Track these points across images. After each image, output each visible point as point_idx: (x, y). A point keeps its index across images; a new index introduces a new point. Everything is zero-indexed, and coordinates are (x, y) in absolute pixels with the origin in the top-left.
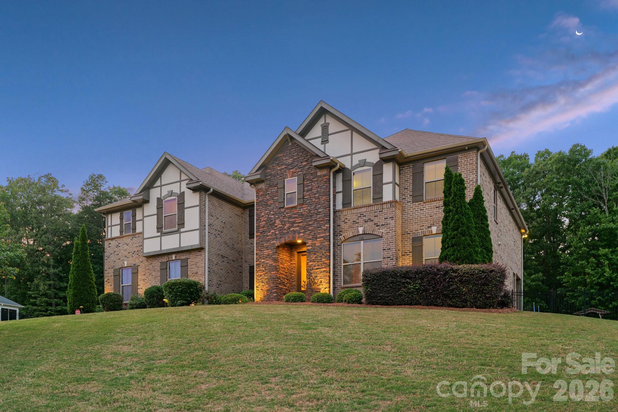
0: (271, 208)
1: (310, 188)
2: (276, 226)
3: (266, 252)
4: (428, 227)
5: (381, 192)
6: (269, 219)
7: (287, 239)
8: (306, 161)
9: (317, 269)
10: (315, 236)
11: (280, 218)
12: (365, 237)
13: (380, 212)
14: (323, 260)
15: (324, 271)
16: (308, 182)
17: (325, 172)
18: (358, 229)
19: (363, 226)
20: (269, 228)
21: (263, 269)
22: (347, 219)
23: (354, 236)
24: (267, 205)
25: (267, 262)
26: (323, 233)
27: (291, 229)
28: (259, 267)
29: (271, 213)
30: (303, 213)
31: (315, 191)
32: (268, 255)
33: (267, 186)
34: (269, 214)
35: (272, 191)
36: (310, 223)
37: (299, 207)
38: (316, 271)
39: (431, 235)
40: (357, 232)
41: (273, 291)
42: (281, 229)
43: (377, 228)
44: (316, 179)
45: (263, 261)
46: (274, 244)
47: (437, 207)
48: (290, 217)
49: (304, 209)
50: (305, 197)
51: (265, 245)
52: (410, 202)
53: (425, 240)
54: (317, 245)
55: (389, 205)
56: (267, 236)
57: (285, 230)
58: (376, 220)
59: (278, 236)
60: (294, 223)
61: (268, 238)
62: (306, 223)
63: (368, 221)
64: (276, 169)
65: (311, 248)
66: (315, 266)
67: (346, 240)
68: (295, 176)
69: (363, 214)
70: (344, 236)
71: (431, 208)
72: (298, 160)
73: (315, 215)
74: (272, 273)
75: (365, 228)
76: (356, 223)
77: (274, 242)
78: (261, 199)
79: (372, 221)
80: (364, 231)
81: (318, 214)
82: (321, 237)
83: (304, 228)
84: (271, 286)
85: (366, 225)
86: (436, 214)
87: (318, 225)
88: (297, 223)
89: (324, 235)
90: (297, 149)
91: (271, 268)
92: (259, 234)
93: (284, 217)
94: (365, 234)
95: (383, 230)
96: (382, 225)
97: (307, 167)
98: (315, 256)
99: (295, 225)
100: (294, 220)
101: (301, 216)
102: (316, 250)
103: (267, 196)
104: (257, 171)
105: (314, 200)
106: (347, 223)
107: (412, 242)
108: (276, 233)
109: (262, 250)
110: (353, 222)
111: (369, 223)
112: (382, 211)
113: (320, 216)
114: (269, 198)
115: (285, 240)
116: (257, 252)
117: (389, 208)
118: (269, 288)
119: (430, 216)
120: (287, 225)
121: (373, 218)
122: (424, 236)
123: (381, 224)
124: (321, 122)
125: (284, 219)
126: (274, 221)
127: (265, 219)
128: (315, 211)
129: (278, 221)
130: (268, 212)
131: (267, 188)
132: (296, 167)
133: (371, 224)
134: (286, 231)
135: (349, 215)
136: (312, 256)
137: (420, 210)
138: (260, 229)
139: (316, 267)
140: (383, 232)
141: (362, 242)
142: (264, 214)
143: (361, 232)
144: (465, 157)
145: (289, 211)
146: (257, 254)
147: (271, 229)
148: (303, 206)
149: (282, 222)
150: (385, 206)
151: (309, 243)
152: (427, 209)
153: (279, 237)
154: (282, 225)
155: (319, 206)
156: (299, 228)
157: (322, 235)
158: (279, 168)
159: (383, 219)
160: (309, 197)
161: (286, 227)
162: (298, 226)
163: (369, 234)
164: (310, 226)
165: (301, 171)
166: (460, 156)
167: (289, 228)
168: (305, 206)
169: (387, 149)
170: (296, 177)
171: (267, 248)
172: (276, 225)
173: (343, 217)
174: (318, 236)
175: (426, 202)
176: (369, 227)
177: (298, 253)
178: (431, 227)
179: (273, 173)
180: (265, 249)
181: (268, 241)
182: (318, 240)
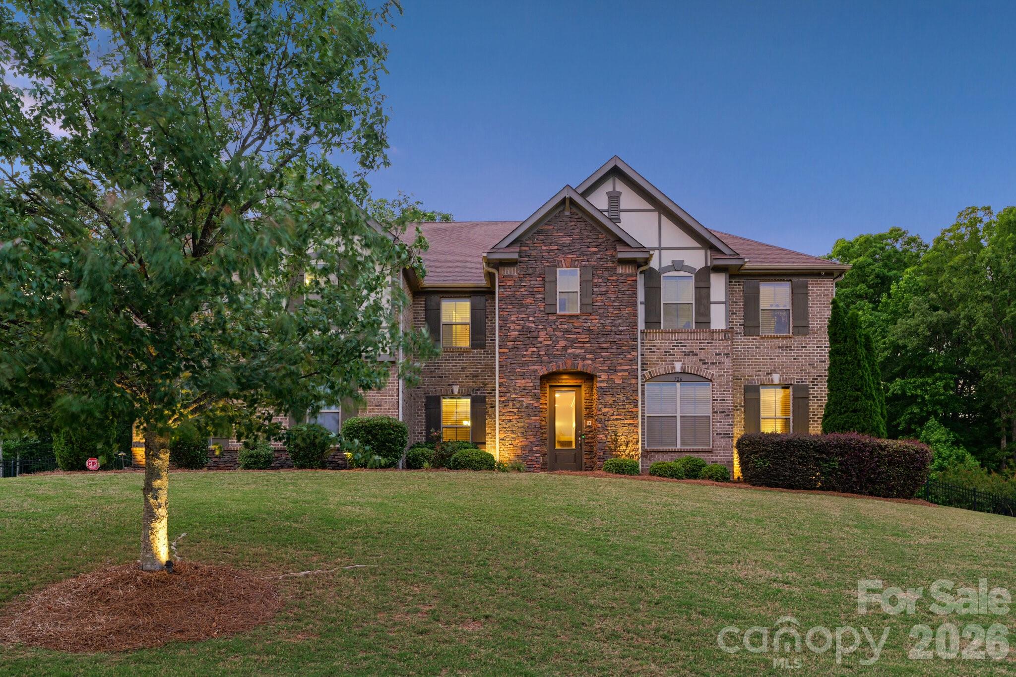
0: (529, 310)
1: (604, 290)
2: (540, 342)
3: (520, 382)
4: (768, 374)
5: (707, 314)
6: (526, 330)
7: (561, 366)
8: (597, 246)
9: (617, 419)
10: (613, 368)
11: (548, 330)
12: (684, 377)
13: (708, 343)
14: (627, 406)
15: (630, 424)
16: (601, 280)
17: (629, 270)
18: (673, 364)
19: (681, 361)
20: (526, 343)
21: (516, 410)
22: (654, 346)
23: (666, 374)
24: (521, 305)
25: (523, 399)
26: (628, 364)
27: (569, 351)
28: (505, 406)
29: (531, 319)
30: (591, 328)
31: (613, 297)
32: (525, 388)
33: (523, 273)
34: (525, 319)
35: (532, 283)
36: (605, 345)
37: (584, 317)
38: (615, 422)
39: (772, 385)
40: (672, 367)
41: (534, 449)
42: (548, 348)
43: (704, 366)
44: (614, 278)
45: (514, 396)
46: (536, 371)
47: (779, 347)
48: (567, 331)
49: (594, 321)
50: (596, 304)
51: (519, 370)
52: (740, 333)
53: (763, 391)
54: (616, 381)
55: (722, 335)
56: (523, 356)
57: (557, 350)
58: (702, 355)
59: (545, 359)
60: (575, 341)
61: (523, 359)
62: (597, 345)
63: (689, 355)
64: (539, 248)
65: (605, 385)
66: (613, 415)
67: (652, 378)
68: (577, 267)
69: (681, 343)
70: (650, 372)
71: (771, 347)
72: (581, 241)
73: (613, 335)
74: (533, 418)
75: (684, 364)
76: (670, 355)
77: (536, 367)
78: (510, 293)
79: (696, 355)
80: (683, 368)
81: (618, 333)
82: (625, 371)
83: (593, 352)
84: (531, 440)
85: (686, 360)
86: (778, 356)
87: (619, 351)
88: (580, 342)
89: (629, 367)
90: (579, 223)
91: (531, 410)
92: (507, 350)
93: (555, 330)
94: (684, 373)
95: (713, 371)
96: (712, 363)
97: (598, 256)
98: (614, 399)
99: (576, 345)
100: (575, 336)
101: (588, 333)
102: (616, 390)
103: (522, 290)
104: (508, 246)
105: (611, 310)
106: (654, 352)
107: (745, 392)
108: (541, 353)
109: (512, 377)
110: (665, 352)
111: (691, 357)
112: (712, 343)
113: (623, 337)
114: (526, 293)
115: (558, 366)
116: (502, 380)
117: (722, 340)
118: (526, 443)
119: (771, 359)
120: (561, 344)
121: (697, 351)
122: (762, 385)
123: (710, 362)
124: (608, 187)
125: (556, 333)
126: (536, 333)
127: (518, 327)
128: (613, 328)
129: (543, 335)
130: (524, 316)
131: (522, 276)
132: (578, 253)
133: (695, 358)
134: (559, 353)
135: (659, 341)
136: (607, 399)
137: (756, 348)
138: (508, 343)
139: (615, 417)
140: (713, 375)
141: (678, 384)
142: (515, 319)
143: (678, 370)
144: (818, 284)
145: (564, 320)
146: (501, 384)
147: (530, 345)
148: (591, 317)
149: (551, 336)
150: (716, 336)
151: (602, 377)
152: (765, 348)
153: (546, 361)
154: (551, 342)
155: (620, 321)
156: (583, 351)
157: (626, 368)
158: (545, 248)
159: (712, 355)
160: (602, 304)
161: (559, 346)
162: (582, 348)
163: (691, 374)
164: (603, 350)
165: (588, 261)
166: (810, 281)
167: (565, 349)
168: (595, 317)
169: (723, 253)
170: (578, 269)
171: (523, 376)
172: (539, 339)
173: (648, 343)
174: (619, 368)
175: (764, 338)
176: (692, 364)
177: (551, 386)
178: (771, 373)
179: (534, 253)
180: (518, 377)
181: (525, 364)
182: (619, 374)
